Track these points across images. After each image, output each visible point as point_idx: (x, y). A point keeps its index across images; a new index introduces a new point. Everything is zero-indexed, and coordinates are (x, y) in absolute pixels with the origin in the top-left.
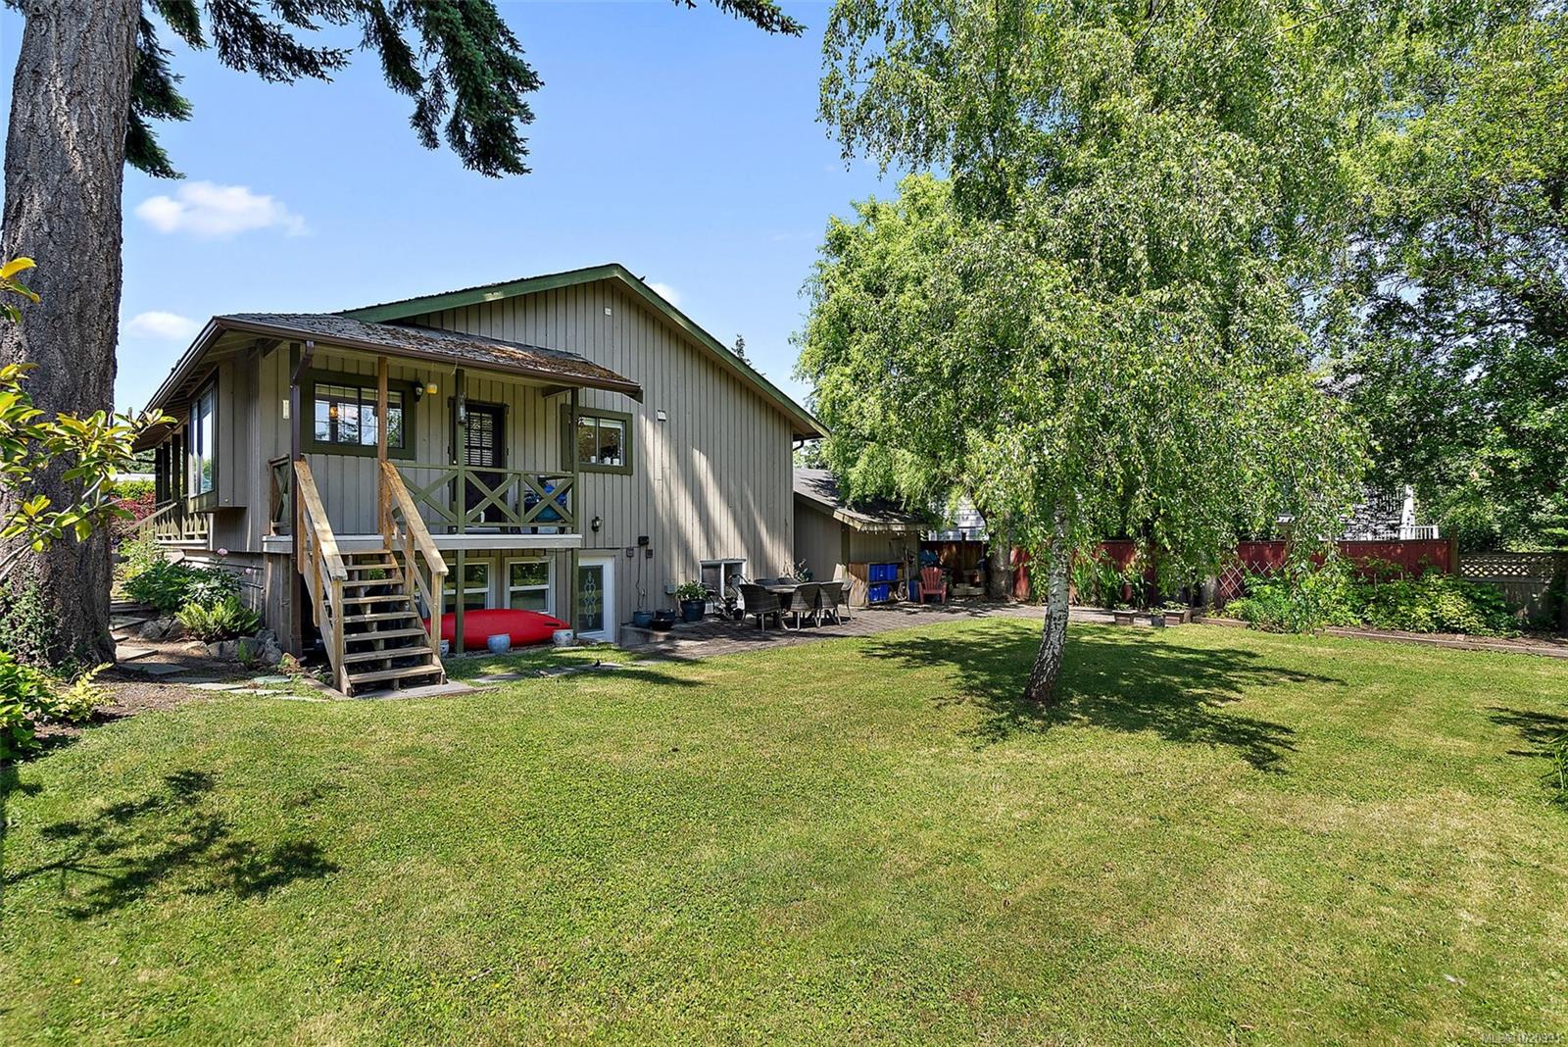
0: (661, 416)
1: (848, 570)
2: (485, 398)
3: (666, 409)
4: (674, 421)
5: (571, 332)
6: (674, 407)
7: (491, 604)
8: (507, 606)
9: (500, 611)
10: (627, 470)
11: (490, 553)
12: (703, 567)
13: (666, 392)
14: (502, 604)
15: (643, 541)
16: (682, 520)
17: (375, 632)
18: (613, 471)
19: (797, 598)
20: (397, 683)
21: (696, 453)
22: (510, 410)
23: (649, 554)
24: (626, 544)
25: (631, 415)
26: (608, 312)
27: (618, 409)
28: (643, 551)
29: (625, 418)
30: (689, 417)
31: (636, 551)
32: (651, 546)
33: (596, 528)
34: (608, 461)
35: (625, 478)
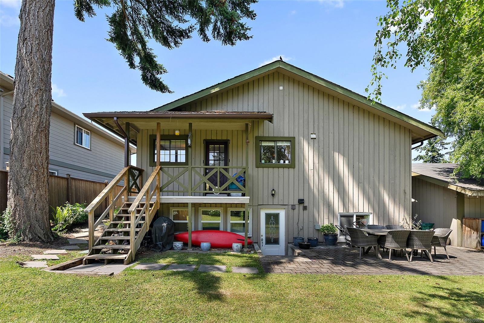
0: (313, 136)
1: (462, 223)
2: (219, 138)
3: (316, 132)
4: (321, 138)
5: (261, 101)
6: (321, 130)
7: (222, 229)
8: (229, 230)
9: (225, 232)
10: (292, 165)
11: (221, 205)
12: (341, 216)
13: (316, 124)
14: (226, 229)
15: (301, 202)
16: (326, 191)
17: (123, 236)
18: (284, 166)
19: (389, 239)
20: (106, 261)
21: (336, 155)
22: (231, 142)
23: (305, 208)
24: (291, 203)
25: (294, 138)
26: (281, 88)
27: (286, 135)
28: (301, 206)
29: (291, 140)
30: (331, 135)
31: (297, 206)
32: (306, 204)
33: (273, 195)
34: (282, 162)
35: (291, 170)
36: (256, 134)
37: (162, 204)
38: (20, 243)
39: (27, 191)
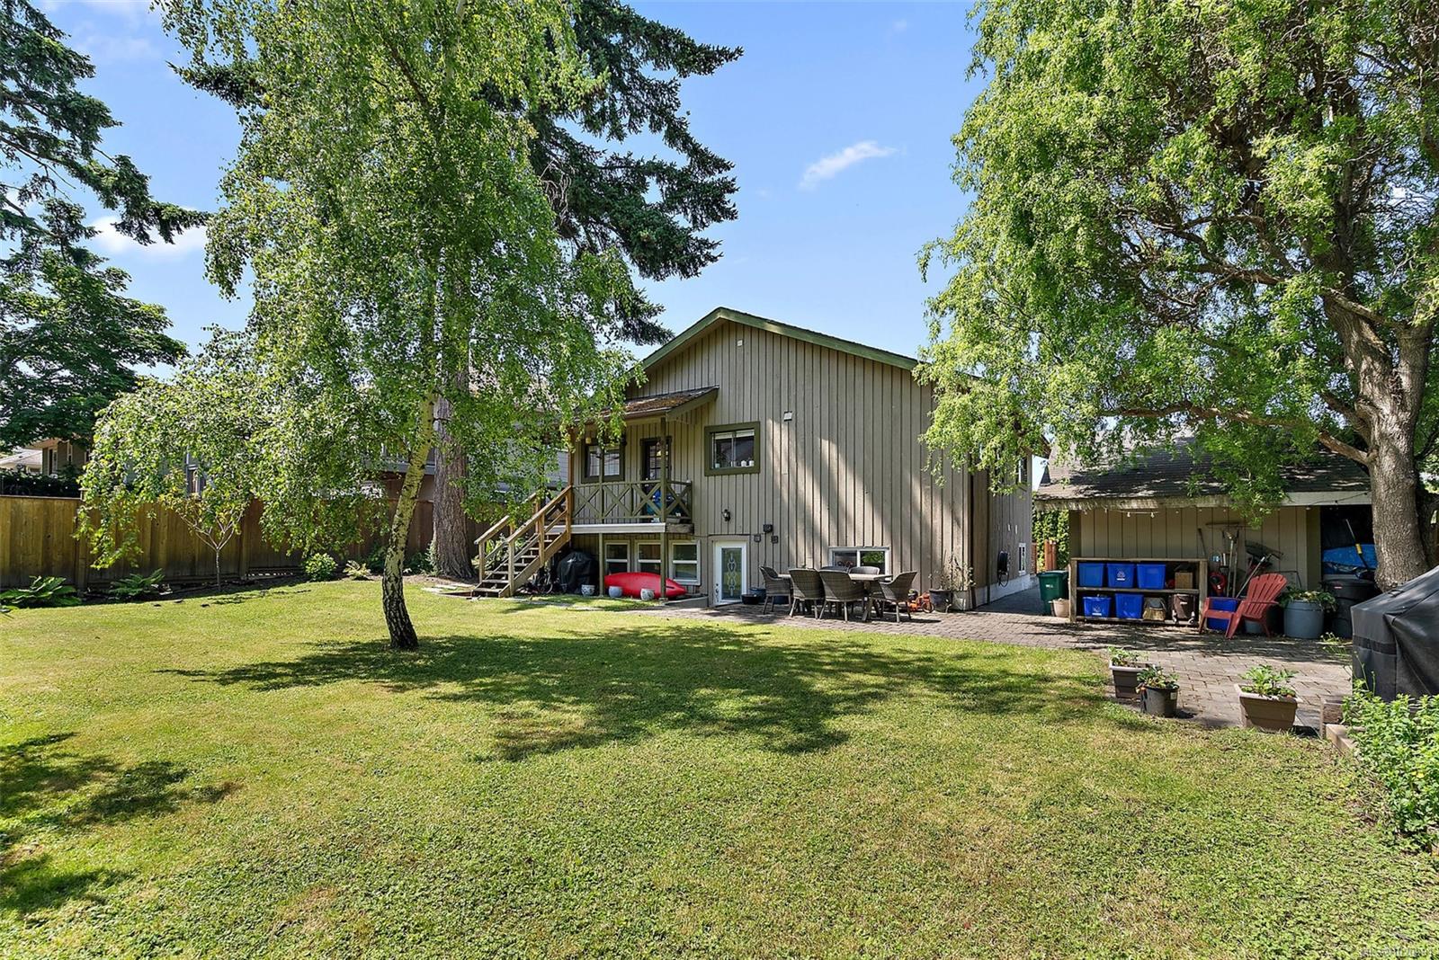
0: (789, 416)
3: (793, 408)
4: (801, 417)
6: (800, 404)
8: (671, 574)
10: (757, 468)
12: (835, 553)
13: (793, 393)
15: (769, 529)
16: (810, 509)
18: (746, 471)
21: (825, 443)
22: (673, 439)
23: (775, 540)
24: (755, 532)
25: (759, 422)
26: (740, 343)
27: (747, 420)
28: (769, 537)
29: (755, 426)
30: (817, 411)
31: (763, 536)
32: (777, 533)
33: (728, 519)
34: (743, 463)
35: (755, 476)
36: (706, 424)
37: (573, 535)
38: (439, 575)
39: (445, 522)
